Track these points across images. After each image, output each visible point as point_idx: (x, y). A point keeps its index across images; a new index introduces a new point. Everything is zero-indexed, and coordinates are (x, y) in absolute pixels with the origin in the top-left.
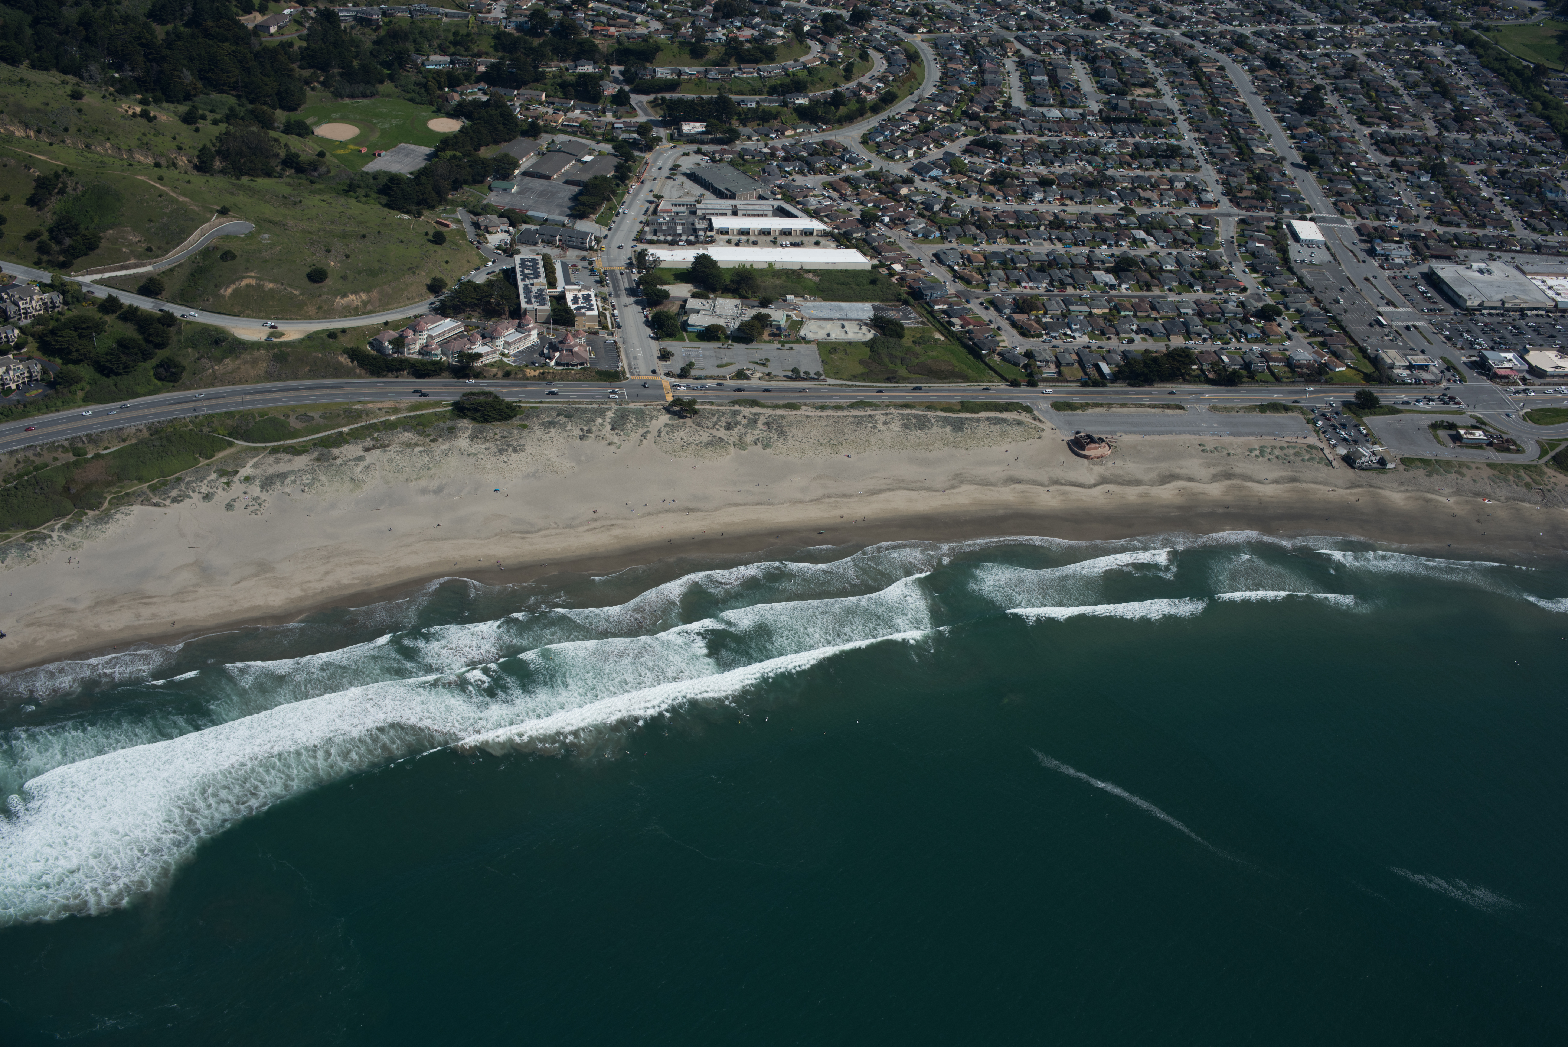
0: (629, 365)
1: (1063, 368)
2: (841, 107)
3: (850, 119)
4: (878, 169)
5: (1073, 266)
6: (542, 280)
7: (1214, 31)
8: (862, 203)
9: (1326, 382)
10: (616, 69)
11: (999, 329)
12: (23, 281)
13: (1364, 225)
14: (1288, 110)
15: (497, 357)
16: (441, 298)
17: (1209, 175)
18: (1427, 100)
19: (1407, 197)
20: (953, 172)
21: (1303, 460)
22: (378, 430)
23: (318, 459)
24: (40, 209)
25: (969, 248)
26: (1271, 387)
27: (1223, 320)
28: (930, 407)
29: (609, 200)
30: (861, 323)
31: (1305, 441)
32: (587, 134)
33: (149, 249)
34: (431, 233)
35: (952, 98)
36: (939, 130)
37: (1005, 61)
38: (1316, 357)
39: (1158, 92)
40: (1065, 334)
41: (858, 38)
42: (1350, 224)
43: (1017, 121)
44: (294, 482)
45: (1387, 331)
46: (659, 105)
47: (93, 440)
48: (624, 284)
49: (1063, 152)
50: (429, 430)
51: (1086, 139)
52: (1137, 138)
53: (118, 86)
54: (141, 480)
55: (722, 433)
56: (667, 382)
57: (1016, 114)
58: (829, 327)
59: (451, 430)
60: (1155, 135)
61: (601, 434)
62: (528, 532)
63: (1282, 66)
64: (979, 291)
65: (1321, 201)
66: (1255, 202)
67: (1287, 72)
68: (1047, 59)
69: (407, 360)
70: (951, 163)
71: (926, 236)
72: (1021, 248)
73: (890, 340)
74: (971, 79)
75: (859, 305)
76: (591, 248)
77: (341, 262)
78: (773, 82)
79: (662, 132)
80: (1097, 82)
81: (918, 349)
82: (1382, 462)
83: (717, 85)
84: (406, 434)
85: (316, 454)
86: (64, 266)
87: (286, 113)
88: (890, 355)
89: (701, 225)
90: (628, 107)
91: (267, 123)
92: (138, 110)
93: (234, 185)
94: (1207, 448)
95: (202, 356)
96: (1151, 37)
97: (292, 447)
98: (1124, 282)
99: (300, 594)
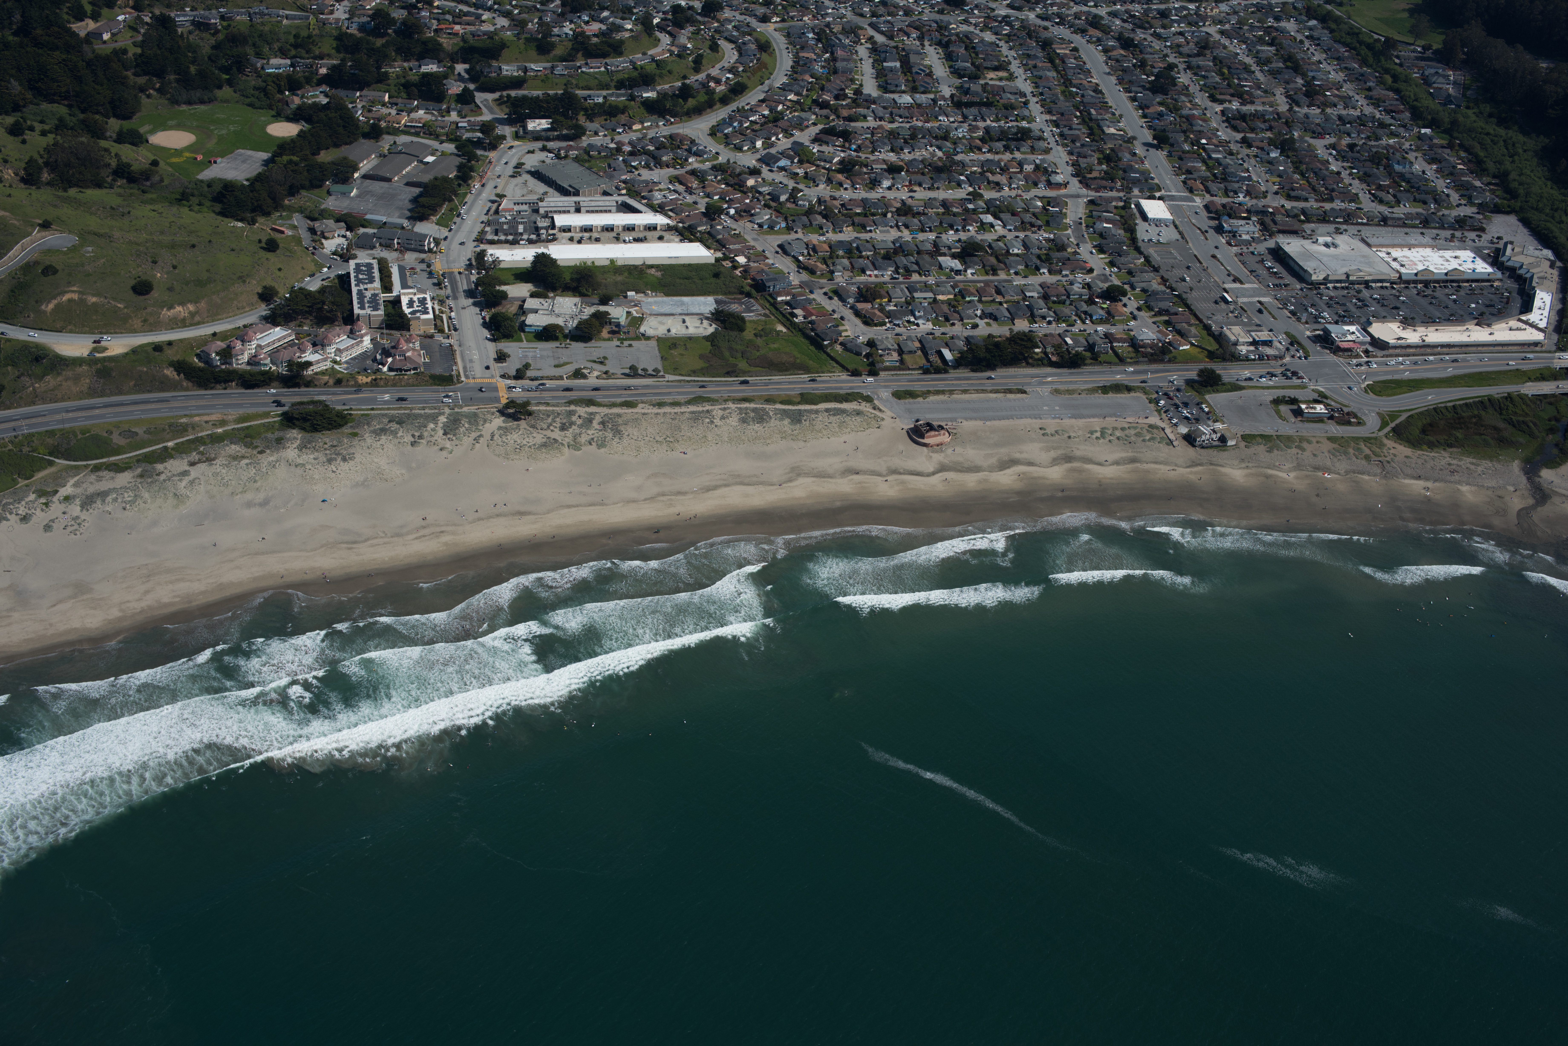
0: (465, 368)
1: (904, 356)
2: (690, 100)
3: (699, 111)
4: (725, 161)
5: (919, 253)
6: (377, 284)
7: (1069, 12)
8: (708, 196)
9: (1170, 361)
10: (460, 68)
11: (842, 318)
13: (1212, 202)
14: (1140, 89)
15: (328, 364)
16: (272, 306)
17: (1059, 157)
18: (1278, 76)
19: (1257, 174)
20: (801, 162)
21: (1144, 441)
22: (204, 444)
23: (141, 476)
25: (814, 238)
26: (1114, 368)
27: (1068, 302)
28: (769, 400)
29: (451, 200)
30: (702, 317)
31: (1146, 421)
32: (431, 134)
34: (264, 241)
35: (803, 87)
36: (788, 120)
37: (858, 48)
38: (1160, 336)
39: (1011, 75)
40: (909, 322)
41: (709, 29)
42: (1198, 202)
43: (868, 108)
44: (115, 500)
45: (1232, 307)
46: (504, 103)
48: (462, 285)
49: (913, 138)
50: (257, 442)
51: (937, 124)
52: (988, 122)
55: (557, 434)
56: (502, 384)
57: (866, 101)
58: (669, 322)
59: (279, 441)
60: (1007, 118)
61: (433, 439)
62: (355, 542)
63: (1136, 46)
64: (824, 281)
65: (1170, 179)
66: (1104, 183)
67: (1141, 52)
68: (900, 45)
69: (235, 372)
70: (799, 153)
71: (771, 227)
72: (867, 236)
73: (731, 333)
74: (823, 67)
75: (701, 299)
76: (430, 251)
77: (167, 273)
78: (620, 76)
79: (507, 130)
80: (950, 67)
81: (759, 341)
82: (1223, 439)
83: (564, 81)
84: (233, 446)
85: (139, 470)
87: (119, 122)
88: (731, 349)
89: (542, 223)
90: (472, 106)
91: (98, 133)
93: (59, 197)
94: (1048, 431)
95: (22, 374)
96: (1006, 20)
97: (115, 464)
98: (969, 267)
99: (119, 614)
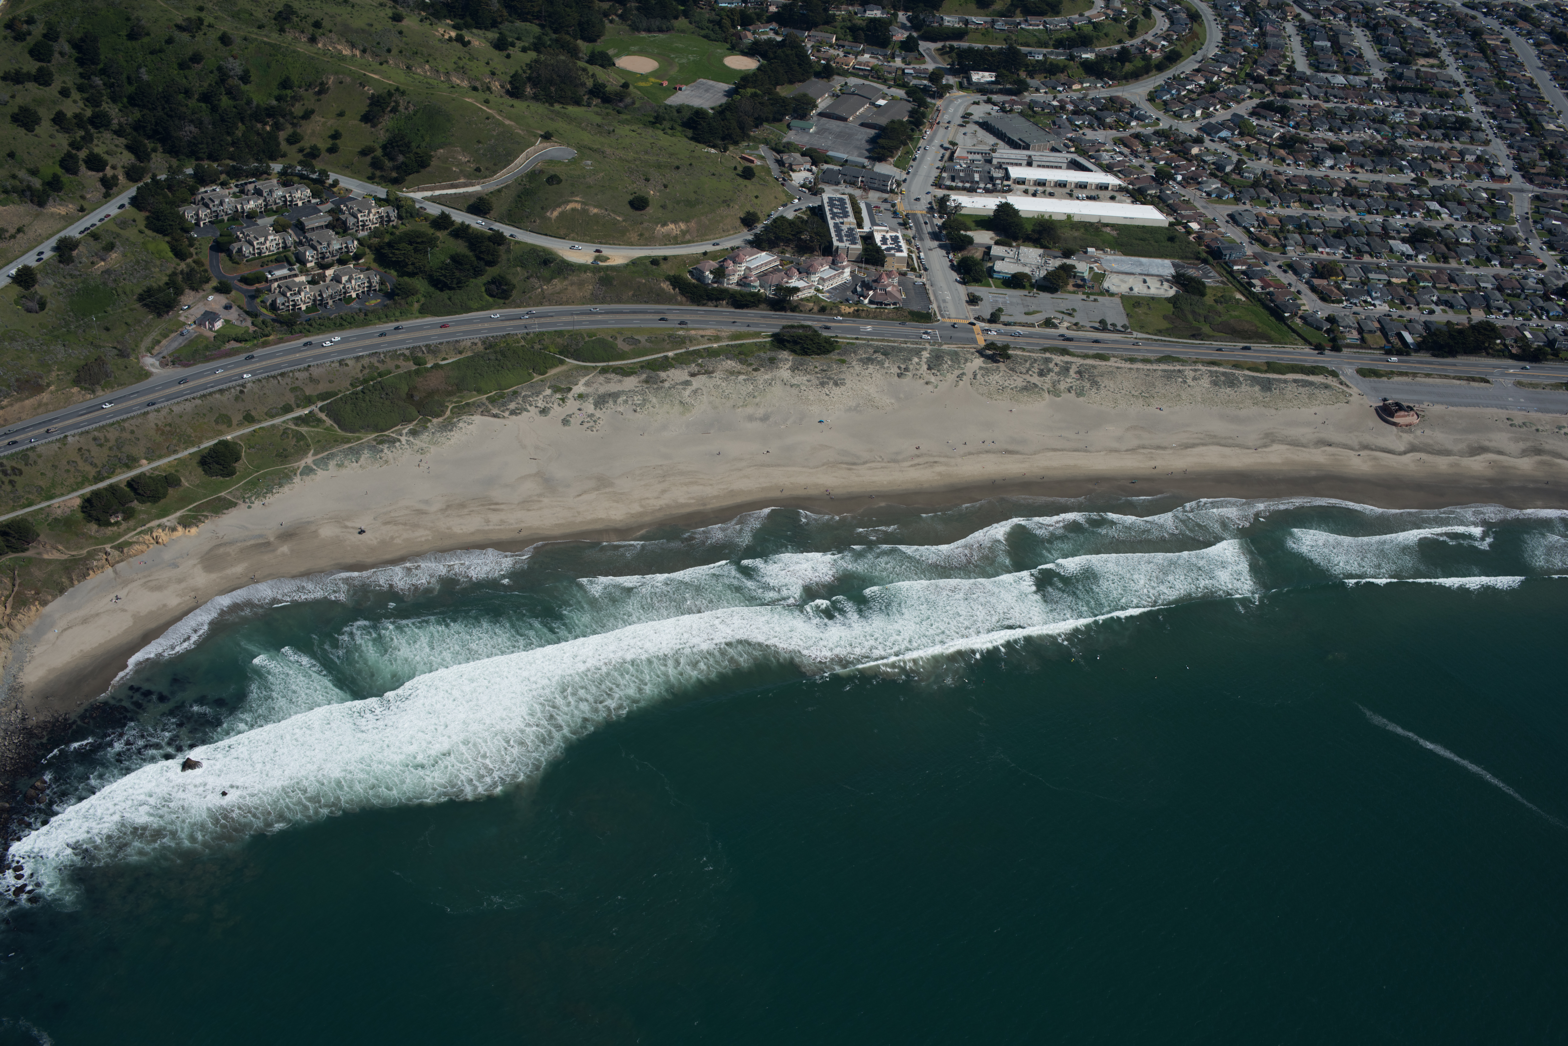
0: (939, 307)
1: (1365, 335)
2: (1127, 64)
3: (1136, 75)
4: (1167, 127)
5: (1369, 234)
6: (851, 219)
7: (1496, 3)
8: (1153, 160)
10: (903, 16)
11: (1299, 292)
12: (359, 195)
15: (812, 292)
16: (758, 231)
17: (1499, 149)
20: (1241, 134)
22: (702, 357)
23: (646, 381)
24: (374, 126)
25: (1263, 211)
27: (1523, 296)
28: (1237, 366)
29: (905, 144)
30: (1162, 279)
32: (879, 78)
33: (478, 170)
34: (740, 169)
35: (1236, 60)
36: (1224, 91)
37: (1285, 24)
39: (1442, 62)
40: (1365, 301)
43: (1302, 86)
44: (626, 402)
46: (947, 53)
47: (433, 350)
48: (927, 227)
49: (1351, 119)
50: (751, 360)
51: (1372, 107)
52: (1424, 109)
53: (431, 11)
54: (479, 391)
55: (1036, 379)
56: (978, 326)
57: (1300, 78)
58: (1131, 281)
59: (772, 361)
60: (1442, 106)
61: (919, 373)
62: (854, 464)
64: (1276, 254)
66: (1548, 179)
68: (1328, 25)
69: (726, 291)
70: (1238, 124)
71: (1219, 197)
72: (1315, 213)
73: (1193, 297)
74: (1253, 41)
75: (1159, 261)
76: (892, 191)
77: (660, 191)
78: (1059, 35)
79: (952, 80)
80: (1380, 50)
83: (1003, 35)
84: (729, 362)
85: (644, 376)
86: (396, 182)
87: (586, 44)
88: (1193, 312)
89: (998, 174)
90: (916, 53)
91: (574, 53)
92: (453, 34)
94: (1515, 422)
95: (532, 276)
96: (1431, 6)
97: (621, 369)
98: (1420, 253)
99: (639, 509)
